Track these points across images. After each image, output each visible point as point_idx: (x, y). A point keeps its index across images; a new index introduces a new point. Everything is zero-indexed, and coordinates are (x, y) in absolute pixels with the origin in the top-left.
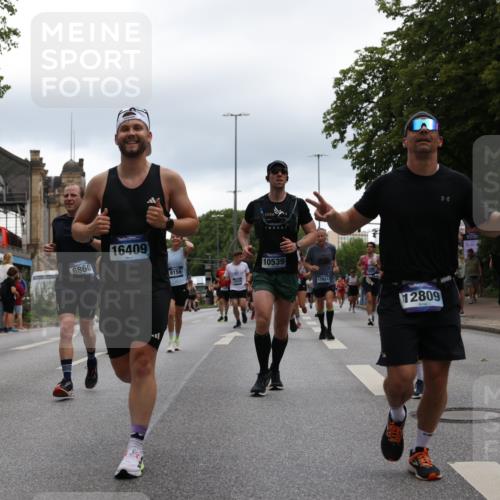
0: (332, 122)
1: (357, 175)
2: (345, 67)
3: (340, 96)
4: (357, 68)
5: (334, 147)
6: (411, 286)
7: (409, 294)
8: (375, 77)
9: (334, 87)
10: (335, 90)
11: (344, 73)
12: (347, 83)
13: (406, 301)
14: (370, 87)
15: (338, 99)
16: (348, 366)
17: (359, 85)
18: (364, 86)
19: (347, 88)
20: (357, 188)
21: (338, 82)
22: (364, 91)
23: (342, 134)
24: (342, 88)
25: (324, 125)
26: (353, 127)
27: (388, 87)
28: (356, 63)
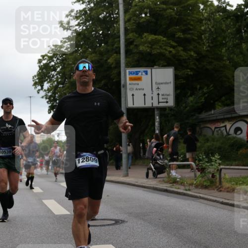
0: (37, 81)
1: (49, 107)
2: (44, 54)
3: (41, 68)
4: (49, 55)
5: (38, 93)
6: (82, 154)
7: (81, 159)
8: (58, 59)
9: (38, 63)
10: (38, 65)
11: (43, 56)
12: (45, 62)
13: (79, 163)
14: (55, 64)
15: (40, 70)
16: (43, 201)
17: (50, 62)
18: (53, 63)
19: (44, 64)
20: (49, 113)
21: (40, 61)
22: (52, 66)
23: (42, 87)
24: (42, 64)
25: (33, 83)
26: (47, 83)
27: (64, 64)
28: (48, 53)
